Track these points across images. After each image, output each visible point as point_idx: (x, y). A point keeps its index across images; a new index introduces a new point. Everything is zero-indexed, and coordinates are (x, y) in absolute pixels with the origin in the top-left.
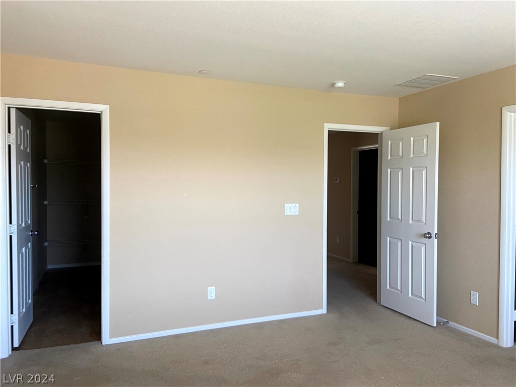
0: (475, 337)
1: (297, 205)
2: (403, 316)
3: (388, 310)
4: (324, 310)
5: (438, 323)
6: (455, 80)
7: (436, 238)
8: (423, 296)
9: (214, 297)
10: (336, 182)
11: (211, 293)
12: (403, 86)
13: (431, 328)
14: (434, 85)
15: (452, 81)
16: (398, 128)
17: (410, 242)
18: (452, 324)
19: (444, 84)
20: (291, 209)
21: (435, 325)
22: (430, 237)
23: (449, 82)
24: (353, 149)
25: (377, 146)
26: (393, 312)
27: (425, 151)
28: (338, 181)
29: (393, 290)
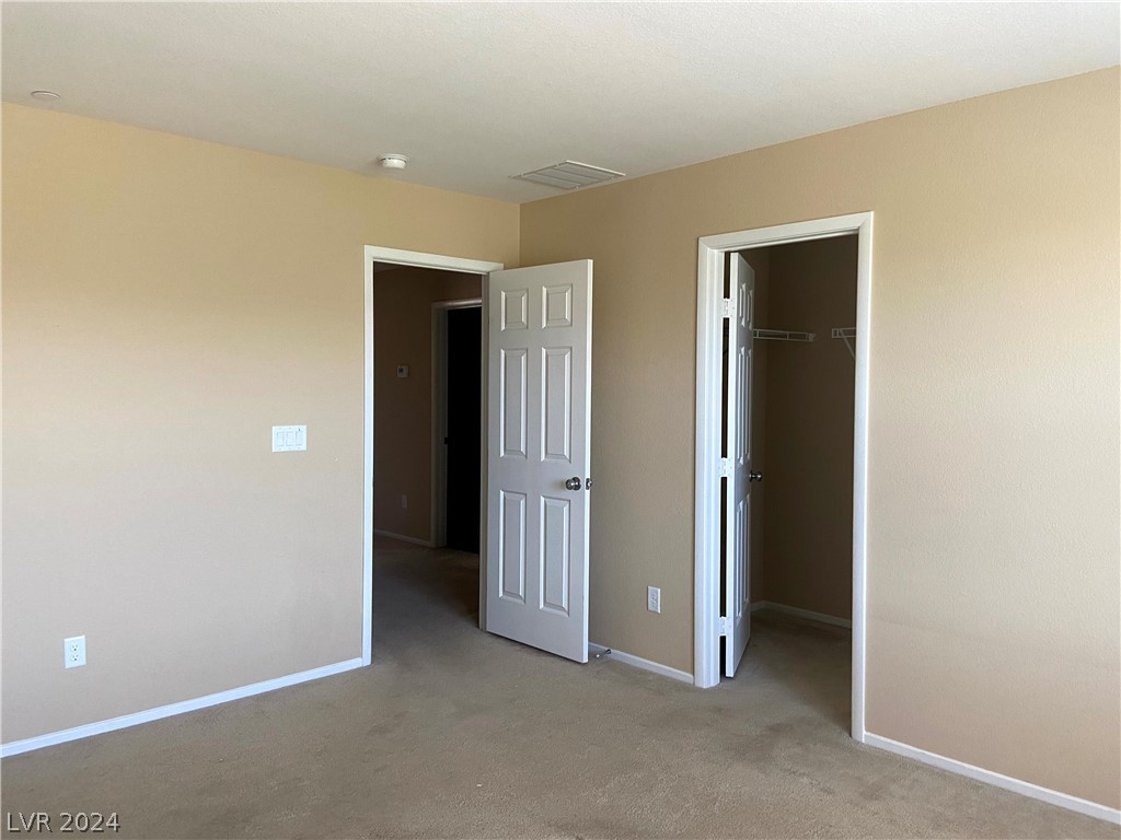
0: (655, 674)
1: (304, 428)
2: (530, 650)
3: (501, 641)
4: (365, 659)
5: (591, 655)
6: (620, 179)
7: (588, 488)
8: (565, 605)
9: (82, 661)
10: (400, 375)
11: (75, 650)
12: (525, 180)
13: (579, 667)
14: (583, 185)
15: (614, 181)
16: (521, 266)
17: (542, 499)
18: (617, 654)
19: (600, 184)
20: (289, 438)
21: (586, 660)
22: (577, 487)
23: (610, 182)
24: (436, 305)
25: (480, 301)
26: (509, 643)
27: (567, 316)
28: (404, 374)
29: (510, 598)
